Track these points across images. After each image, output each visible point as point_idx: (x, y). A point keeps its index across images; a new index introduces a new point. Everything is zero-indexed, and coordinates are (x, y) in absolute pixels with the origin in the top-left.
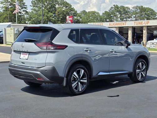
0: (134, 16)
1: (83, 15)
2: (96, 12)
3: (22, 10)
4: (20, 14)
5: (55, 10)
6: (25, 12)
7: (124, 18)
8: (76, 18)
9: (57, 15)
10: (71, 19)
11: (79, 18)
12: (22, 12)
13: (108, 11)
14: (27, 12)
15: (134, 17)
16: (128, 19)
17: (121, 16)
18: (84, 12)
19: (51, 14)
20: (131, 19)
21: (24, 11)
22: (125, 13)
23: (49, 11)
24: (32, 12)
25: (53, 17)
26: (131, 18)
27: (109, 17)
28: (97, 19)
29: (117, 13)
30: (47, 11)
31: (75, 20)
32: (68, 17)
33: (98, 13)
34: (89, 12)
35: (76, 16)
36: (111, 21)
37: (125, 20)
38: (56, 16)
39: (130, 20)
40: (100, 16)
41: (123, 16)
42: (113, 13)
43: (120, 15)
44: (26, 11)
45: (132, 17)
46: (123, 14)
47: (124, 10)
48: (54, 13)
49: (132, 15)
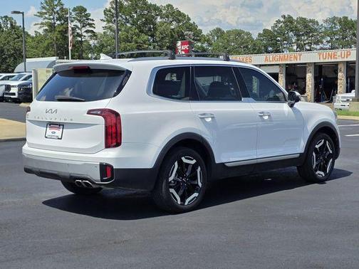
0: (329, 39)
1: (216, 38)
2: (243, 32)
3: (84, 29)
4: (80, 39)
5: (155, 29)
6: (90, 34)
7: (305, 44)
8: (199, 44)
9: (158, 39)
10: (186, 47)
11: (205, 45)
12: (85, 34)
13: (270, 29)
14: (94, 35)
15: (328, 42)
16: (315, 46)
17: (298, 40)
18: (218, 32)
19: (146, 37)
20: (321, 46)
21: (87, 31)
22: (307, 34)
23: (141, 31)
24: (104, 33)
25: (150, 45)
26: (322, 43)
27: (271, 42)
28: (247, 47)
29: (291, 34)
30: (137, 31)
31: (199, 48)
32: (179, 43)
33: (248, 34)
34: (228, 32)
35: (199, 41)
36: (278, 51)
37: (308, 48)
38: (157, 42)
39: (318, 47)
40: (252, 41)
41: (304, 41)
42: (281, 33)
43: (295, 38)
44: (92, 31)
45: (324, 41)
46: (303, 35)
47: (306, 27)
48: (152, 36)
49: (323, 37)
